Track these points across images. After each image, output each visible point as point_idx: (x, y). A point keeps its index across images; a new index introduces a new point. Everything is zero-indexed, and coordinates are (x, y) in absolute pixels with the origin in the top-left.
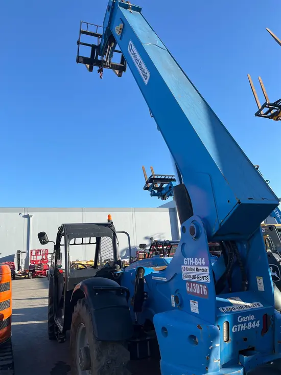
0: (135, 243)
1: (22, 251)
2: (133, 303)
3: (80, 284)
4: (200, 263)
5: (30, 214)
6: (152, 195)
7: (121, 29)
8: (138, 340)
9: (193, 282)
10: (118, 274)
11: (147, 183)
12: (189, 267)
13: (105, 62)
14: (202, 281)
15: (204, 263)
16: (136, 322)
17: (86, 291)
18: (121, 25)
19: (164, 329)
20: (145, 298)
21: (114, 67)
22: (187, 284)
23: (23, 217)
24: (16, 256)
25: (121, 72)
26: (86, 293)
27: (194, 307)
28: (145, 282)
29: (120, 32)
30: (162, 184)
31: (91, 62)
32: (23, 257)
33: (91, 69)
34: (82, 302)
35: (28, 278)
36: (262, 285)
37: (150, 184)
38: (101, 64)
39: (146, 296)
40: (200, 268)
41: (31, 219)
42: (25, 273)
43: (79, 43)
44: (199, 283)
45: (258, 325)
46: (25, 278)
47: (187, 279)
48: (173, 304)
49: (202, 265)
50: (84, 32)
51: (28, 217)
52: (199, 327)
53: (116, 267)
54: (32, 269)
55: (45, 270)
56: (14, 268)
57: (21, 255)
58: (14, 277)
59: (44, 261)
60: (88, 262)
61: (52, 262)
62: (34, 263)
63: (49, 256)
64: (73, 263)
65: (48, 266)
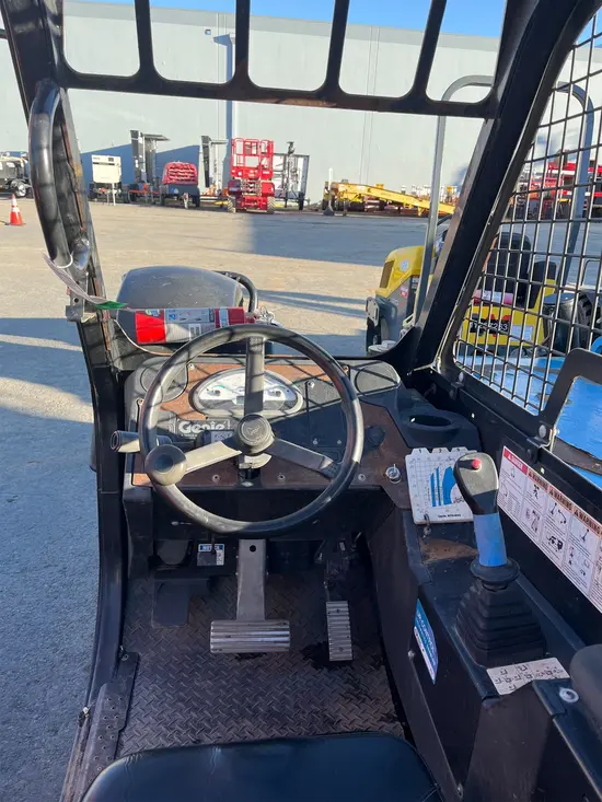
1: (213, 138)
5: (231, 33)
24: (201, 150)
32: (218, 154)
35: (227, 209)
46: (222, 208)
54: (235, 189)
55: (265, 195)
56: (195, 179)
57: (211, 149)
58: (196, 203)
59: (264, 173)
60: (372, 190)
61: (283, 176)
62: (240, 174)
63: (277, 161)
64: (335, 186)
65: (274, 186)
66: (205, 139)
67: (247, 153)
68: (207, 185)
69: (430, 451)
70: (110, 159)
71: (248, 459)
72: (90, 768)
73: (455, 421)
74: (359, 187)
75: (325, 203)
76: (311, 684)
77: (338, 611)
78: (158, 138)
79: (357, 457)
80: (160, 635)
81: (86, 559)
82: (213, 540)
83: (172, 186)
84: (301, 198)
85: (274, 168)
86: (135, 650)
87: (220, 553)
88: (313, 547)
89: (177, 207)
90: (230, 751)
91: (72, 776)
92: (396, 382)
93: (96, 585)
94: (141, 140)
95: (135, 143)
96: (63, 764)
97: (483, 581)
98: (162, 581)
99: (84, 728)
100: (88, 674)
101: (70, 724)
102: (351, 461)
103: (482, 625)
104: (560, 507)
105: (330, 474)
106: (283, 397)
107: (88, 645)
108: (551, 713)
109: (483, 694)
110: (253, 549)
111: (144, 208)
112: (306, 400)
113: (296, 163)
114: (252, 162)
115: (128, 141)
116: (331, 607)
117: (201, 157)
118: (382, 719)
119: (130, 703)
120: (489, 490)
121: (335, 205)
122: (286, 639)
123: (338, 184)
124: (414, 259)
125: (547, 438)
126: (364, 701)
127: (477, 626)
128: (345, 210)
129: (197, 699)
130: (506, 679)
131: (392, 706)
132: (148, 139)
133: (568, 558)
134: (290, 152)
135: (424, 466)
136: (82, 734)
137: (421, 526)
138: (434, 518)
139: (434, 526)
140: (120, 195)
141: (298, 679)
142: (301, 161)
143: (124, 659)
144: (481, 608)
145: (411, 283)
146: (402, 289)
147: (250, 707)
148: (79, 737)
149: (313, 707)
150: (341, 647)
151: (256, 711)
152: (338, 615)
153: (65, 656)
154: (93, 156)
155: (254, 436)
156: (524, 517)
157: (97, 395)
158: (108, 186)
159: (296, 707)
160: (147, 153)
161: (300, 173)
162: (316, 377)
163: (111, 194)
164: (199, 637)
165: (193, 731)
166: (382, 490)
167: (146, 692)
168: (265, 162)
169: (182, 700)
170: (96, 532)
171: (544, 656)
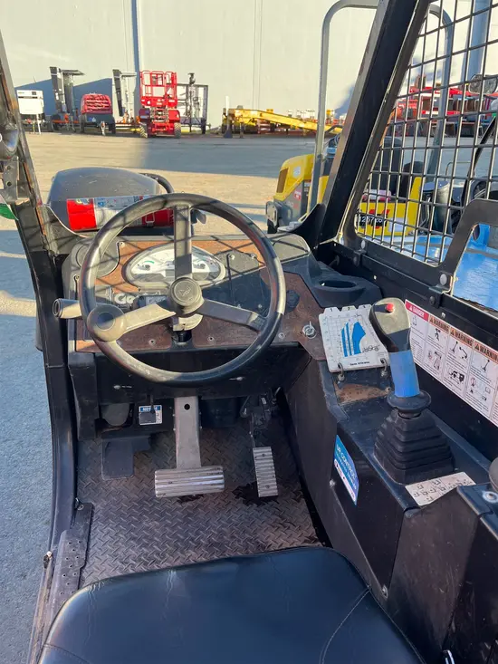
1: (124, 71)
24: (113, 82)
35: (139, 135)
46: (134, 134)
54: (146, 117)
55: (172, 122)
56: (110, 108)
57: (122, 81)
58: (113, 130)
59: (169, 101)
60: (264, 115)
61: (187, 104)
62: (149, 103)
63: (181, 91)
64: (232, 112)
65: (179, 113)
66: (116, 73)
67: (153, 84)
68: (121, 114)
69: (340, 309)
70: (34, 93)
71: (182, 320)
72: (56, 602)
73: (359, 284)
74: (252, 112)
75: (224, 127)
76: (243, 517)
77: (263, 455)
78: (75, 73)
79: (281, 310)
80: (110, 487)
81: (40, 432)
82: (152, 401)
83: (90, 115)
84: (203, 123)
85: (179, 97)
86: (90, 501)
87: (159, 413)
88: (239, 403)
89: (95, 134)
90: (183, 572)
91: (41, 611)
92: (307, 251)
93: (51, 452)
94: (59, 76)
95: (54, 78)
96: (33, 602)
97: (400, 411)
98: (108, 440)
99: (49, 569)
100: (49, 527)
101: (37, 570)
102: (276, 313)
103: (400, 448)
104: (461, 344)
105: (257, 327)
106: (207, 270)
107: (47, 502)
108: (478, 513)
109: (404, 506)
110: (187, 407)
111: (66, 136)
112: (228, 269)
113: (197, 93)
114: (159, 92)
115: (48, 76)
116: (257, 452)
117: (114, 88)
118: (305, 541)
119: (88, 545)
120: (403, 329)
121: (233, 129)
122: (221, 481)
123: (233, 110)
124: (305, 165)
125: (447, 285)
126: (289, 528)
127: (396, 450)
128: (242, 133)
129: (146, 537)
130: (424, 492)
131: (313, 530)
132: (66, 74)
133: (470, 387)
134: (192, 83)
135: (335, 323)
136: (48, 573)
137: (336, 373)
138: (347, 366)
139: (347, 373)
140: (45, 124)
141: (232, 514)
142: (201, 90)
143: (80, 509)
144: (398, 434)
145: (304, 187)
146: (296, 192)
147: (192, 540)
148: (44, 577)
149: (247, 536)
150: (267, 484)
151: (199, 544)
152: (263, 459)
153: (28, 513)
154: (18, 91)
155: (186, 298)
156: (426, 358)
157: (37, 279)
158: (33, 117)
159: (233, 537)
160: (65, 86)
161: (201, 101)
162: (235, 249)
163: (36, 124)
164: (145, 486)
165: (146, 564)
166: (300, 346)
167: (101, 534)
168: (170, 92)
169: (134, 539)
170: (46, 409)
171: (454, 472)
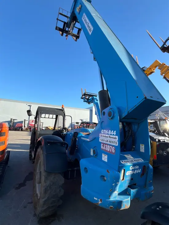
0: (74, 121)
1: (26, 120)
2: (70, 149)
3: (41, 138)
4: (112, 134)
5: (31, 105)
6: (84, 101)
7: (80, 8)
8: (70, 169)
9: (106, 144)
10: (64, 134)
11: (83, 96)
12: (104, 135)
13: (70, 31)
14: (112, 144)
15: (115, 134)
16: (70, 160)
17: (43, 142)
18: (80, 6)
19: (86, 168)
20: (76, 148)
21: (74, 35)
22: (102, 144)
23: (28, 106)
24: (24, 121)
25: (76, 39)
26: (43, 143)
27: (105, 158)
28: (77, 139)
29: (79, 10)
30: (89, 97)
31: (63, 31)
32: (27, 122)
33: (62, 35)
34: (41, 147)
35: (28, 131)
36: (144, 149)
37: (84, 96)
38: (67, 32)
39: (77, 147)
40: (111, 136)
41: (31, 107)
42: (27, 129)
43: (57, 19)
44: (110, 145)
45: (140, 171)
46: (27, 131)
47: (102, 142)
48: (92, 154)
49: (113, 135)
50: (60, 14)
51: (30, 106)
52: (108, 171)
53: (63, 131)
54: (30, 128)
56: (22, 126)
58: (22, 130)
62: (31, 125)
66: (25, 120)
67: (32, 122)
68: (24, 127)
74: (52, 127)
78: (16, 120)
83: (18, 127)
115: (10, 120)
117: (24, 123)
123: (48, 127)
160: (13, 122)
